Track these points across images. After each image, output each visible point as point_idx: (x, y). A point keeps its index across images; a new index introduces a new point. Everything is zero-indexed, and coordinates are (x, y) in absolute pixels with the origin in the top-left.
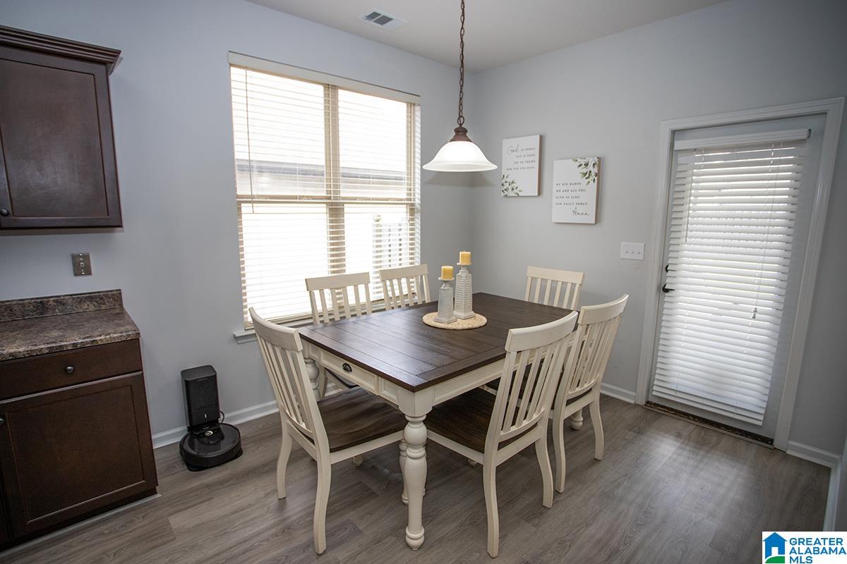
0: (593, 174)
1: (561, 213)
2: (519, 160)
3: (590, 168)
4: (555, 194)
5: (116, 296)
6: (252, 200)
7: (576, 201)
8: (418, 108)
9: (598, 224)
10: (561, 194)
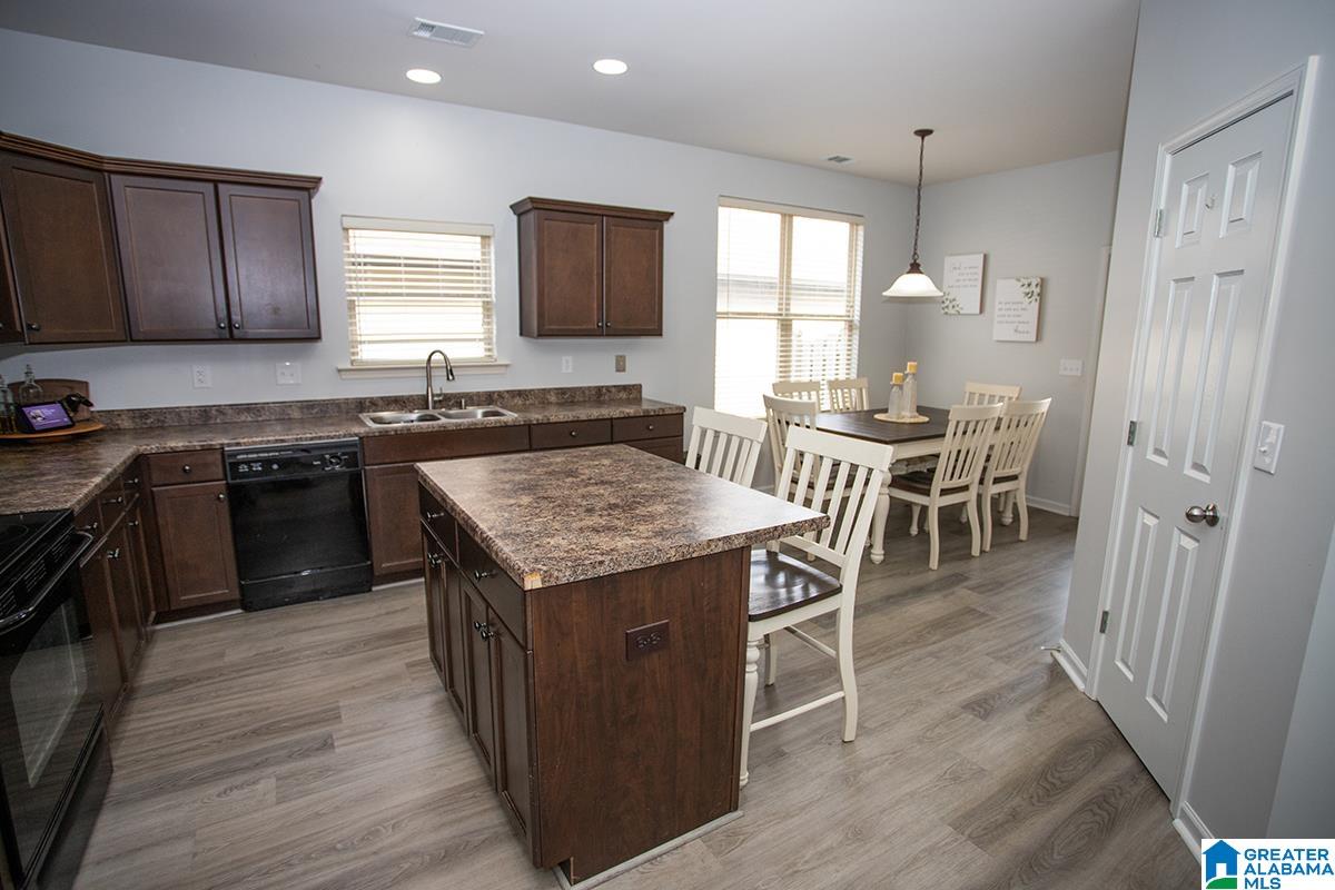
0: (1035, 294)
1: (1003, 332)
2: (962, 278)
3: (1033, 288)
4: (997, 312)
5: (638, 388)
6: (726, 315)
7: (1017, 319)
8: (861, 228)
9: (1038, 344)
10: (1003, 312)
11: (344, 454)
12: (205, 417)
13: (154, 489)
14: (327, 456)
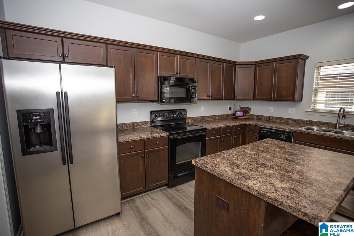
11: (286, 135)
12: (269, 119)
13: (247, 132)
14: (282, 134)
